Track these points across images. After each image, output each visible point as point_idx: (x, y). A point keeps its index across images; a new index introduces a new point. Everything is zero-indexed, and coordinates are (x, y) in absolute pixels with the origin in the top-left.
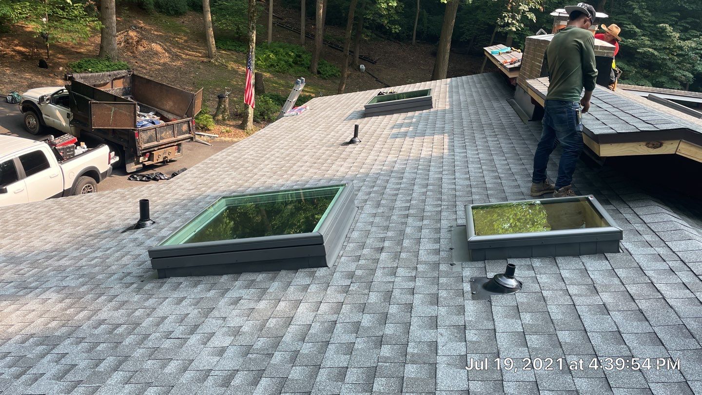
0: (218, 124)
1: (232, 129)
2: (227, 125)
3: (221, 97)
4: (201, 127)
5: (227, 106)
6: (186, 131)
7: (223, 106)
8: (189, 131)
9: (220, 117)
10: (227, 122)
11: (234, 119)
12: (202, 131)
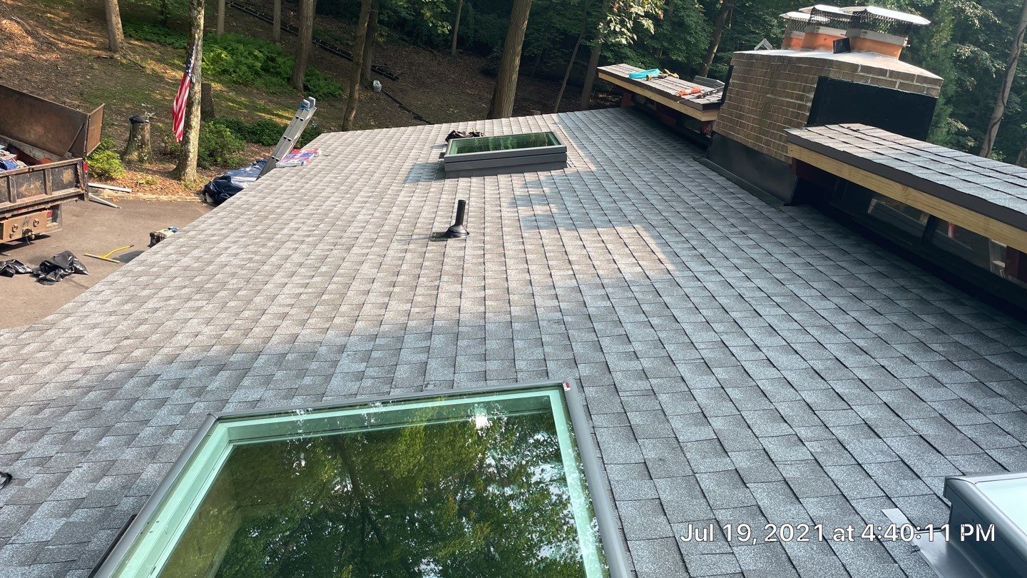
0: (130, 169)
1: (158, 179)
2: (147, 171)
3: (135, 122)
4: (97, 174)
5: (147, 136)
6: (70, 182)
7: (140, 137)
8: (77, 182)
9: (134, 156)
10: (147, 166)
11: (161, 161)
12: (100, 181)
